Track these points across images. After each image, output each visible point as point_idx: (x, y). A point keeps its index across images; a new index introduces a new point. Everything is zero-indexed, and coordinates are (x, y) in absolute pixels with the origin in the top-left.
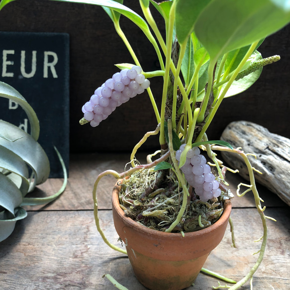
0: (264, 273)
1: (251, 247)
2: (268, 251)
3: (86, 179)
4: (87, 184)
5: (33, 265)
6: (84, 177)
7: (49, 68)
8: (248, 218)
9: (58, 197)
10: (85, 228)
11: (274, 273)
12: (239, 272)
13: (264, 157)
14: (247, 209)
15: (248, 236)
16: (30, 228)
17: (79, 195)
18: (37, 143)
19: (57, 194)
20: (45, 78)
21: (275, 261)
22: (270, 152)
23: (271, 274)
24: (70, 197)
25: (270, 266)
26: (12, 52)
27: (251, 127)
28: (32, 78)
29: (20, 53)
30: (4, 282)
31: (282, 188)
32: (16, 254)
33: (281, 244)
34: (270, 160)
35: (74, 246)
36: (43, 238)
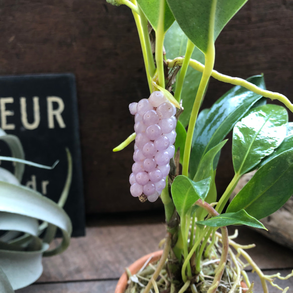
7: (55, 117)
20: (52, 129)
29: (19, 101)
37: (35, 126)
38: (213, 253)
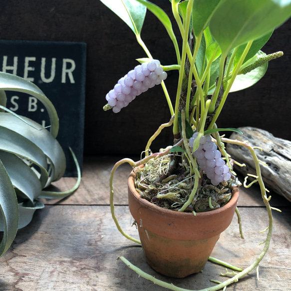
0: (269, 263)
1: (257, 241)
2: (273, 245)
3: (98, 178)
4: (99, 183)
5: (50, 251)
6: (96, 176)
7: (67, 74)
8: (254, 216)
9: (72, 193)
10: (98, 220)
11: (279, 264)
12: (245, 262)
13: (269, 159)
14: (253, 208)
15: (254, 231)
16: (47, 219)
17: (92, 192)
18: (56, 140)
19: (72, 190)
20: (63, 83)
21: (280, 254)
22: (275, 154)
23: (276, 264)
24: (84, 194)
25: (276, 258)
26: (33, 59)
27: (256, 132)
28: (51, 83)
29: (41, 60)
30: (24, 264)
31: (287, 186)
32: (34, 241)
33: (286, 239)
34: (274, 161)
35: (88, 236)
36: (59, 228)
37: (50, 80)
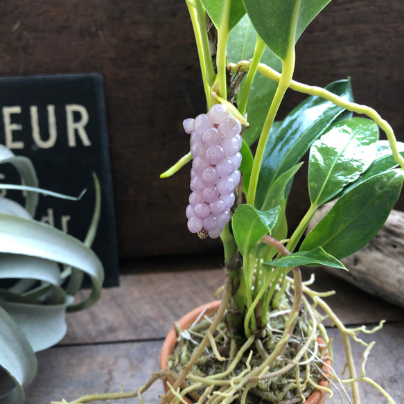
26: (17, 110)
29: (29, 111)
37: (50, 143)
38: (283, 303)
